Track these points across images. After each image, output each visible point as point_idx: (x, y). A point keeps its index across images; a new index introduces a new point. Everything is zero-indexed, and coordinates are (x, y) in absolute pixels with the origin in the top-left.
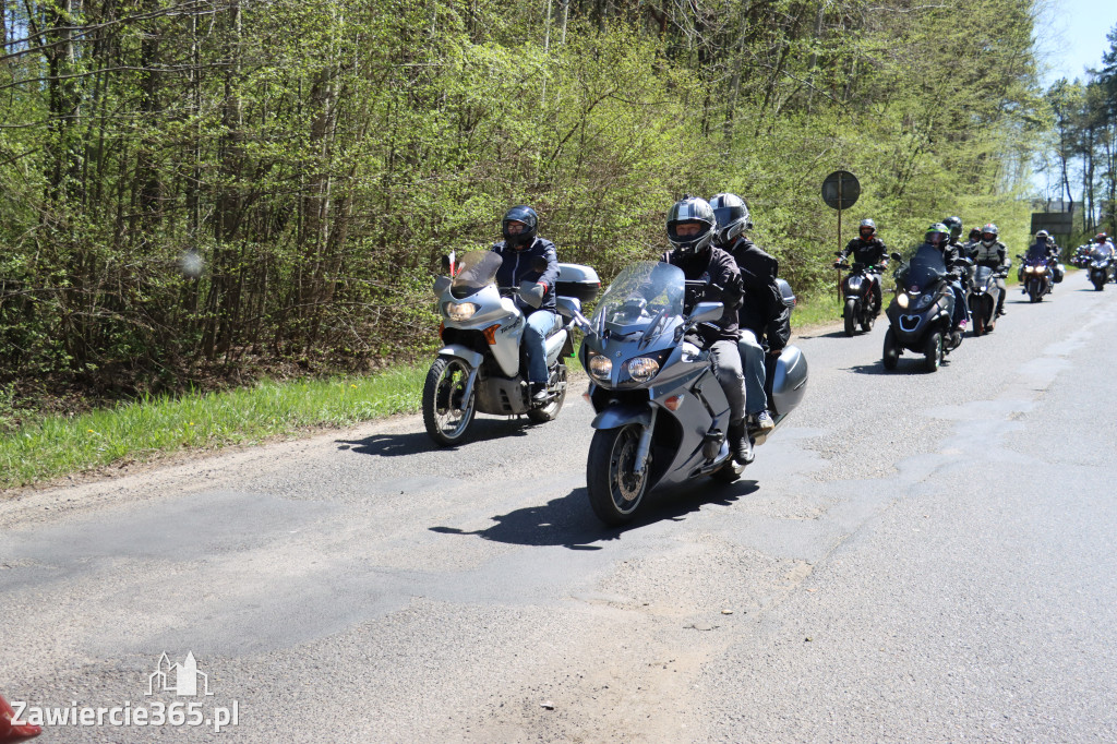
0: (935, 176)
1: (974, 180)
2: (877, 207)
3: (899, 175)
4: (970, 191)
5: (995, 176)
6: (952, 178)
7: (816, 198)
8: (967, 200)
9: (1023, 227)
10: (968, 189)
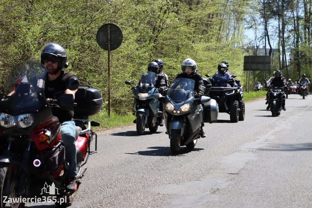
0: (178, 29)
1: (204, 32)
2: (137, 50)
3: (154, 29)
4: (202, 40)
5: (220, 30)
6: (189, 30)
7: (95, 43)
8: (199, 46)
9: (239, 65)
10: (201, 38)
